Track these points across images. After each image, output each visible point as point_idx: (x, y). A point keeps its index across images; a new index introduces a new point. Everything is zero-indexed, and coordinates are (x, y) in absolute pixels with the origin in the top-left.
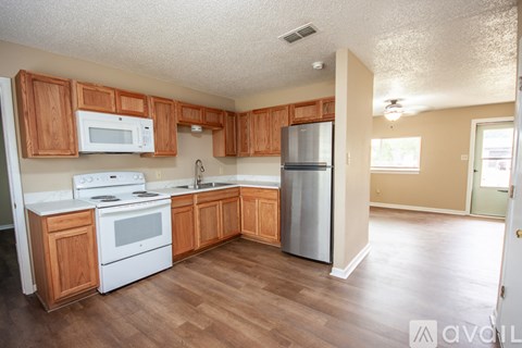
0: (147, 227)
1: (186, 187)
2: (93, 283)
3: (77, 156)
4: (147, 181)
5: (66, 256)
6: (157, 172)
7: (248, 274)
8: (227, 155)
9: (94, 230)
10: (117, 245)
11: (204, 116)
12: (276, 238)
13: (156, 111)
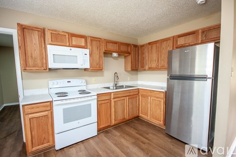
0: (83, 112)
1: (108, 88)
2: (51, 143)
3: (48, 70)
4: (87, 84)
5: (35, 127)
6: (93, 79)
7: (142, 149)
8: (132, 70)
9: (52, 113)
10: (64, 123)
11: (119, 47)
12: (162, 123)
13: (91, 45)
